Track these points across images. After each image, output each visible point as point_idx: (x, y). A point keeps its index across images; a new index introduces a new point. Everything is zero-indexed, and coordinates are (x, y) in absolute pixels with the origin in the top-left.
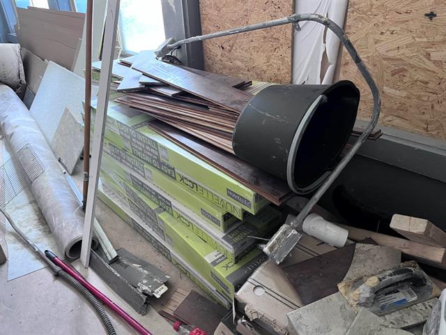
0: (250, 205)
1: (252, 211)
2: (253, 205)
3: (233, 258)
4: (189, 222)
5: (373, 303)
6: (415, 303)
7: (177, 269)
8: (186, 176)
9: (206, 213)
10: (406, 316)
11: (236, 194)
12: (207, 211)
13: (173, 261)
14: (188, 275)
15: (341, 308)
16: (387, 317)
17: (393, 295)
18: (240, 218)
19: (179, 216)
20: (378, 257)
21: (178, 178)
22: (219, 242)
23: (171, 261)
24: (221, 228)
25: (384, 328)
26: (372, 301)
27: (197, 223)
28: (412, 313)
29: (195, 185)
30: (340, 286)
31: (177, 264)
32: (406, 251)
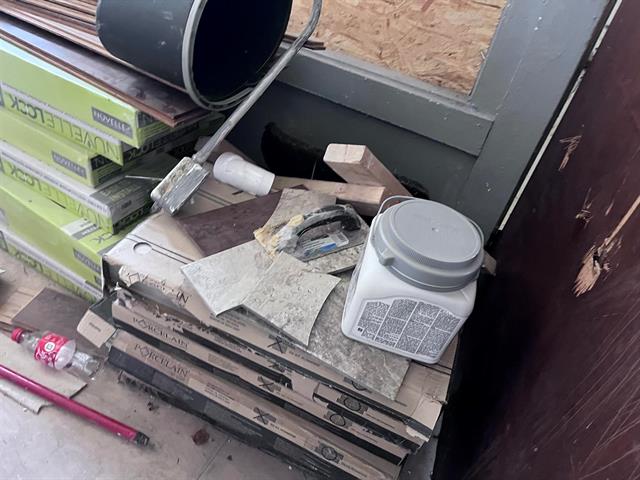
0: (131, 131)
1: (135, 142)
2: (134, 132)
3: (111, 226)
4: (33, 178)
5: (296, 249)
6: (346, 248)
7: (18, 262)
8: (21, 96)
9: (62, 158)
10: (333, 262)
11: (108, 116)
12: (63, 155)
13: (10, 250)
14: (38, 267)
15: (256, 256)
16: (311, 263)
17: (321, 240)
18: (119, 161)
19: (15, 170)
20: (308, 202)
21: (8, 102)
22: (86, 203)
23: (7, 250)
24: (89, 180)
25: (305, 273)
26: (295, 246)
27: (46, 177)
28: (341, 258)
29: (38, 112)
30: (257, 233)
31: (18, 253)
32: (342, 196)
